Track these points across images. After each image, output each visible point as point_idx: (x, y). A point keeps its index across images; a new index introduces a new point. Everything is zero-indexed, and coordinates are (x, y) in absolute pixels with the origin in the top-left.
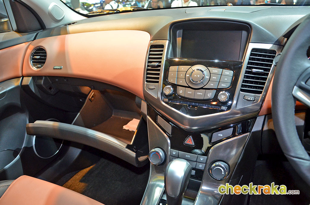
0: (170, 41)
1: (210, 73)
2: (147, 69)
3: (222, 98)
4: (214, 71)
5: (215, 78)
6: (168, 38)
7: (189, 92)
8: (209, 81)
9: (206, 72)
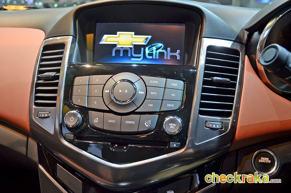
0: (75, 37)
1: (146, 86)
2: (36, 83)
3: (171, 127)
4: (151, 82)
5: (156, 93)
6: (72, 32)
7: (111, 121)
8: (145, 99)
9: (139, 85)
